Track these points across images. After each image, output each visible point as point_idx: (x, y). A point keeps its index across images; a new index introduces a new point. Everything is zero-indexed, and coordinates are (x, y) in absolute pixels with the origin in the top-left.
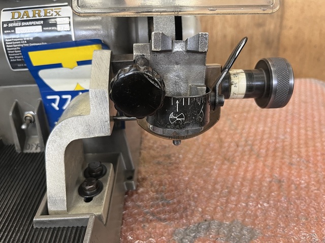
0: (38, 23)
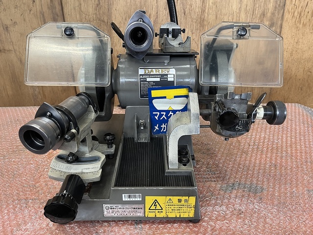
0: (158, 76)
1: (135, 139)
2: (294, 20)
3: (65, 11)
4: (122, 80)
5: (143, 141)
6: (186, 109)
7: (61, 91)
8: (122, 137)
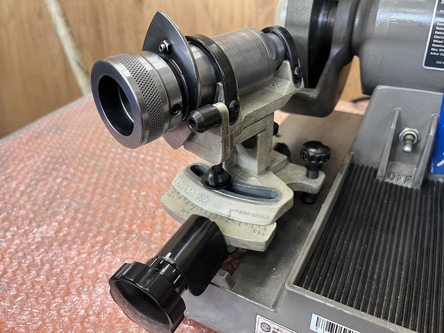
1: (379, 173)
4: (384, 16)
8: (347, 161)
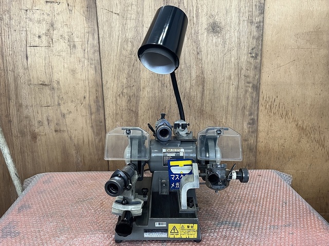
0: (174, 153)
1: (159, 193)
2: (266, 111)
3: (105, 104)
4: (153, 155)
5: (165, 194)
6: (191, 173)
7: (97, 160)
8: (151, 192)
